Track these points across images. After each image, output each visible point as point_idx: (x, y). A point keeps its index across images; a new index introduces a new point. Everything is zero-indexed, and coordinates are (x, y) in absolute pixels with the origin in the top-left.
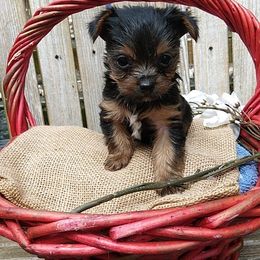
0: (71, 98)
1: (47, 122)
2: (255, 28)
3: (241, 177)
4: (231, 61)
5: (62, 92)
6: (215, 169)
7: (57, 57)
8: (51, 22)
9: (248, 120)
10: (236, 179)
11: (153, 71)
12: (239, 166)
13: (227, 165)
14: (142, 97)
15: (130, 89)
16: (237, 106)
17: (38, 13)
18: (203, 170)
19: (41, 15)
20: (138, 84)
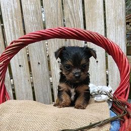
0: (27, 86)
1: (15, 98)
2: (120, 53)
3: (112, 127)
4: (107, 68)
5: (23, 83)
6: (99, 123)
7: (20, 66)
8: (19, 48)
9: (116, 99)
10: (109, 128)
11: (79, 71)
12: (111, 121)
13: (105, 121)
14: (75, 81)
15: (71, 77)
16: (111, 92)
17: (12, 43)
18: (93, 123)
19: (14, 44)
20: (74, 75)
